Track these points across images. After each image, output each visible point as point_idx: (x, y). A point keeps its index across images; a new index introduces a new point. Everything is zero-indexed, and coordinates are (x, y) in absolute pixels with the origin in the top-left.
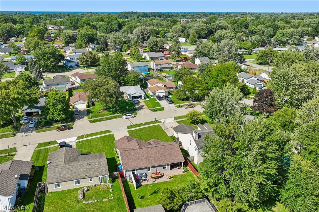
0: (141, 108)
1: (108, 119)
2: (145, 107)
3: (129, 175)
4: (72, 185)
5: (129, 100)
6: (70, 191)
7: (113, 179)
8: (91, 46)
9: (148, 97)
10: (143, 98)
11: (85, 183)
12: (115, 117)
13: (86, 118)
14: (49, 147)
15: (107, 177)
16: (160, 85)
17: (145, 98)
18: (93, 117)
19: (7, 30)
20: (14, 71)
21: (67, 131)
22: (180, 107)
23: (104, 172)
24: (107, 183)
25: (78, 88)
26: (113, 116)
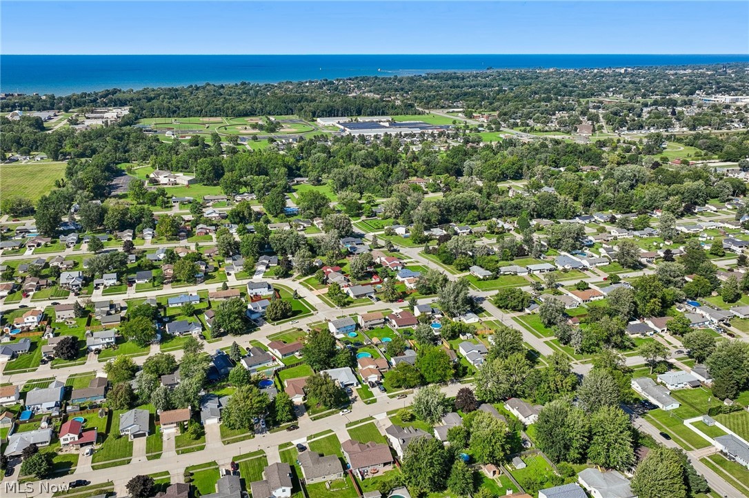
0: (355, 400)
1: (327, 415)
2: (359, 398)
3: (357, 472)
4: (320, 480)
5: (341, 388)
6: (319, 483)
7: (346, 474)
8: (264, 261)
9: (360, 383)
10: (355, 385)
11: (329, 478)
12: (332, 413)
13: (306, 414)
14: (289, 448)
15: (342, 473)
16: (371, 367)
17: (357, 385)
18: (314, 413)
19: (118, 220)
20: (190, 332)
21: (295, 431)
22: (392, 397)
23: (340, 470)
24: (342, 478)
25: (283, 368)
26: (331, 412)
